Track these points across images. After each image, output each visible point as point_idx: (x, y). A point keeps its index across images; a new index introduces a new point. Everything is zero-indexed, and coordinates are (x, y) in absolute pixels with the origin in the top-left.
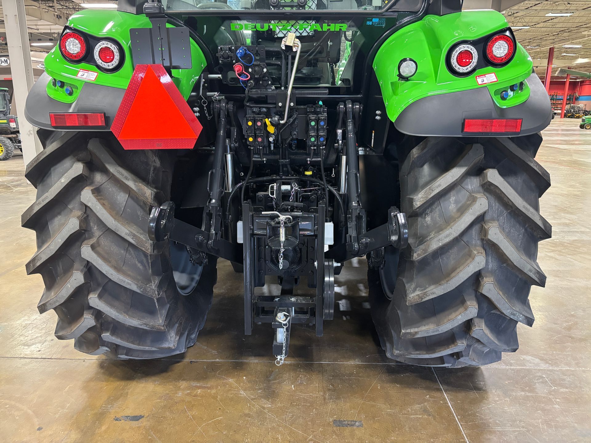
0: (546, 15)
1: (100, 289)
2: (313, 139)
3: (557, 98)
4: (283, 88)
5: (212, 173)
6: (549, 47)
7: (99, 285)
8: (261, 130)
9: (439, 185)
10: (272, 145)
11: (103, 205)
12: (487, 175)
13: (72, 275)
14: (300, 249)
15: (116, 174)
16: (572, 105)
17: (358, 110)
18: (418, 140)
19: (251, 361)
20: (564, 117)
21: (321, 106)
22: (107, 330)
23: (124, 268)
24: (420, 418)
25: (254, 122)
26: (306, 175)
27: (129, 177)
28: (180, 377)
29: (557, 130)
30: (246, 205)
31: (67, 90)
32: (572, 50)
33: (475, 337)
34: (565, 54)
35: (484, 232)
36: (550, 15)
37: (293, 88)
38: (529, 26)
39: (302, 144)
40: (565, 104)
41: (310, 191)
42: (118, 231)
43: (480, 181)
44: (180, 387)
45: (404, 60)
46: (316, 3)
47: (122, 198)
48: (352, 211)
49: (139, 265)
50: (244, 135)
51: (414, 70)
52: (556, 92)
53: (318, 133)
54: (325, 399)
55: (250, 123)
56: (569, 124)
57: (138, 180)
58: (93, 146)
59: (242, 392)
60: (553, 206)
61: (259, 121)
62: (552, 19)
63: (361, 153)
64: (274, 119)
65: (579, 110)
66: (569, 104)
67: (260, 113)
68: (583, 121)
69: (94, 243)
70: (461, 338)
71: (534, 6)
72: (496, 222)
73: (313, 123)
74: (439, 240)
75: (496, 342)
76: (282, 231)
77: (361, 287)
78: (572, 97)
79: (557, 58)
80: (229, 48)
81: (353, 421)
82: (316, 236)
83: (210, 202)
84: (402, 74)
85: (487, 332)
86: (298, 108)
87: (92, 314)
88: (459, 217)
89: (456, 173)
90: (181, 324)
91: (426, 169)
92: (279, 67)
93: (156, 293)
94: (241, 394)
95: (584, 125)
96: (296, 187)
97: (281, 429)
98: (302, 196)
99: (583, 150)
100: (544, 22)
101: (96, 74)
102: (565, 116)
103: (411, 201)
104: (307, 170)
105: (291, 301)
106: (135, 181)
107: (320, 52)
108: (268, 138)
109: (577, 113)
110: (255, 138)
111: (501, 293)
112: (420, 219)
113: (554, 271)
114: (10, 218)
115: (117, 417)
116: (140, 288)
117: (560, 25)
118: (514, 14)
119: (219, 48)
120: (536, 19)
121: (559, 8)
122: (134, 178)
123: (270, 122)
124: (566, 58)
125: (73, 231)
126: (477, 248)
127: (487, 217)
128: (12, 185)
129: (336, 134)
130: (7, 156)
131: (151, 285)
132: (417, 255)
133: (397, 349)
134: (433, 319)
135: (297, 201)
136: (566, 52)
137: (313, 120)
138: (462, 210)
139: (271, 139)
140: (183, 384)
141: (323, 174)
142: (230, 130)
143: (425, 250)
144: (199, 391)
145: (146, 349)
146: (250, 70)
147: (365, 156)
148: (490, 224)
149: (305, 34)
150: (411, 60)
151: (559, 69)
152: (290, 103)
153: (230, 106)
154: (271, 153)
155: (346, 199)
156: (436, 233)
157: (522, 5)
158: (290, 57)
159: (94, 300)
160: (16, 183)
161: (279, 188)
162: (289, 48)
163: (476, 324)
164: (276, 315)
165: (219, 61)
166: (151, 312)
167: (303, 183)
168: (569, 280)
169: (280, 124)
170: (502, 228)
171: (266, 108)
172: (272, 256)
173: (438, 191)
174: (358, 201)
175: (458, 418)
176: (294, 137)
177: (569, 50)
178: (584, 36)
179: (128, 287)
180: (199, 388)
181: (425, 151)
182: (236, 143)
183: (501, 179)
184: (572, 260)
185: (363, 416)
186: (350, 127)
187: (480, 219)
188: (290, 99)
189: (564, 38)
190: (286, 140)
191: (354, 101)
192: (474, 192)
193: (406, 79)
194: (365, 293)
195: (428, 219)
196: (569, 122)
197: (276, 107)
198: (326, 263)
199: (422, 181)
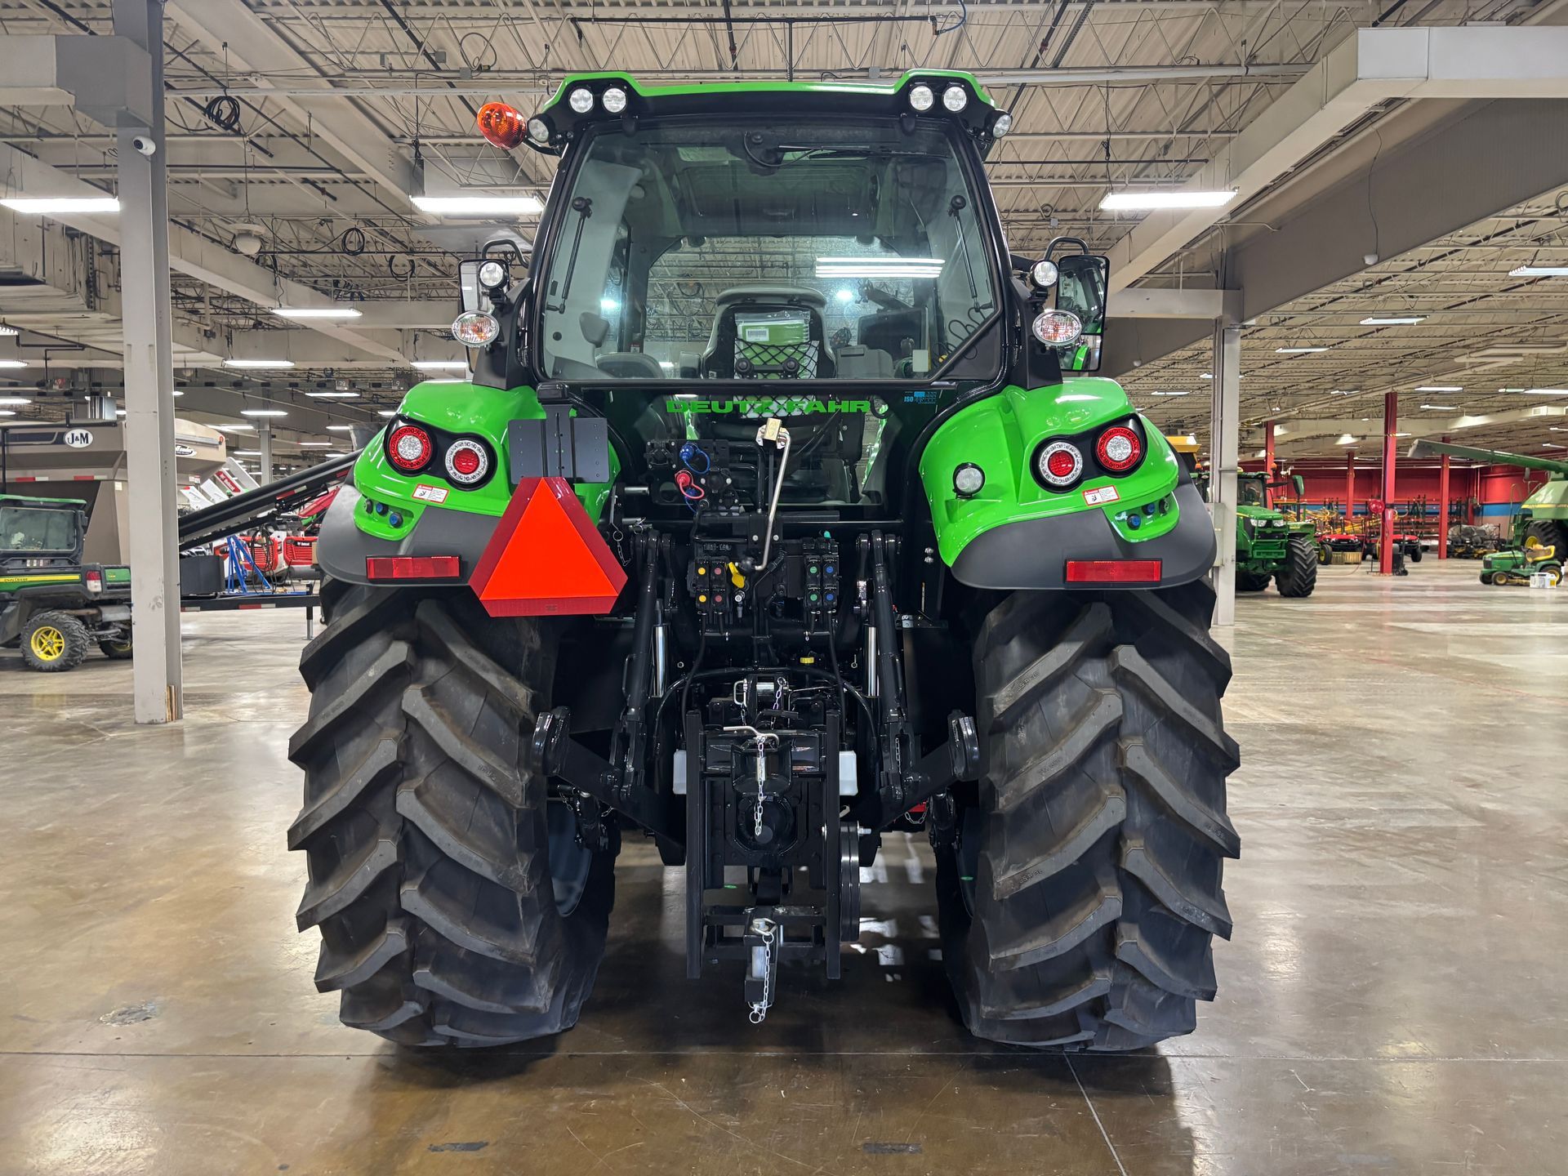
0: (1362, 323)
1: (422, 877)
2: (814, 598)
3: (1427, 511)
4: (760, 511)
5: (630, 660)
6: (1383, 393)
7: (420, 869)
8: (721, 583)
9: (1036, 674)
10: (740, 609)
11: (441, 716)
12: (1117, 656)
13: (375, 846)
14: (794, 809)
15: (465, 660)
16: (1464, 526)
17: (893, 546)
18: (998, 597)
19: (694, 1054)
20: (1448, 557)
21: (828, 540)
22: (425, 963)
23: (469, 834)
24: (1034, 1138)
25: (710, 570)
26: (804, 664)
27: (489, 667)
28: (552, 1081)
29: (1423, 588)
30: (691, 719)
31: (392, 518)
32: (1446, 398)
33: (1126, 960)
34: (1427, 407)
35: (1119, 755)
36: (1370, 321)
37: (778, 509)
38: (1325, 346)
39: (794, 608)
40: (1445, 524)
41: (812, 693)
42: (466, 761)
43: (1108, 666)
44: (553, 1097)
45: (963, 466)
46: (816, 360)
47: (472, 704)
48: (889, 728)
49: (496, 829)
50: (689, 592)
51: (980, 482)
52: (1422, 496)
53: (822, 586)
54: (847, 1111)
55: (702, 571)
56: (1456, 574)
57: (503, 671)
58: (426, 613)
59: (680, 1103)
60: (1378, 757)
61: (718, 566)
62: (1378, 330)
63: (906, 624)
64: (744, 562)
65: (1483, 540)
66: (1459, 523)
67: (718, 553)
68: (1488, 564)
69: (420, 786)
70: (1101, 967)
71: (1330, 302)
72: (1141, 738)
73: (813, 570)
74: (1041, 771)
75: (1167, 971)
76: (761, 762)
77: (928, 921)
78: (1464, 507)
79: (1411, 415)
80: (667, 444)
81: (904, 1144)
82: (822, 775)
83: (625, 713)
84: (961, 489)
85: (1147, 949)
86: (786, 544)
87: (402, 927)
88: (1075, 728)
89: (1063, 653)
90: (557, 964)
91: (1015, 647)
92: (753, 473)
93: (526, 883)
94: (678, 1106)
95: (1490, 576)
96: (784, 686)
97: (760, 1158)
98: (796, 702)
99: (1477, 633)
100: (1360, 337)
101: (445, 492)
102: (1450, 554)
103: (991, 702)
104: (806, 656)
105: (778, 912)
106: (499, 673)
107: (825, 444)
108: (732, 596)
109: (1480, 547)
110: (711, 595)
111: (1160, 869)
112: (1008, 736)
113: (1352, 887)
114: (115, 796)
115: (435, 1145)
116: (496, 871)
117: (1403, 342)
118: (1285, 320)
119: (649, 444)
120: (1339, 331)
121: (1390, 306)
122: (498, 668)
123: (738, 568)
124: (1433, 416)
125: (385, 764)
126: (1110, 785)
127: (1126, 729)
128: (98, 726)
129: (856, 589)
130: (72, 661)
131: (517, 869)
132: (1006, 800)
133: (987, 1005)
134: (1044, 928)
135: (786, 709)
136: (1430, 402)
137: (812, 565)
138: (1078, 717)
139: (738, 598)
140: (559, 1093)
141: (836, 666)
142: (663, 583)
143: (1018, 790)
144: (593, 1103)
145: (492, 1011)
146: (703, 481)
147: (913, 631)
148: (1129, 742)
149: (796, 413)
150: (974, 466)
151: (1416, 442)
152: (773, 534)
153: (666, 542)
154: (738, 623)
155: (878, 705)
156: (1036, 758)
157: (1302, 303)
158: (771, 459)
159: (411, 897)
160: (108, 722)
161: (753, 688)
162: (769, 444)
163: (1124, 934)
164: (751, 924)
165: (647, 465)
166: (511, 927)
167: (796, 680)
168: (1380, 904)
169: (755, 571)
170: (1150, 749)
171: (729, 544)
172: (738, 824)
173: (1034, 685)
174: (899, 709)
175: (1109, 1138)
176: (781, 593)
177: (1436, 397)
178: (1462, 367)
179: (476, 869)
180: (592, 1097)
181: (1011, 615)
182: (674, 605)
183: (1142, 662)
184: (1395, 866)
185: (923, 1137)
186: (880, 576)
187: (1111, 734)
188: (773, 529)
189: (1415, 371)
190: (765, 599)
191: (885, 532)
192: (1098, 686)
193: (969, 496)
194: (935, 932)
195: (1022, 735)
196: (1458, 568)
197: (747, 543)
198: (844, 829)
199: (1008, 669)
